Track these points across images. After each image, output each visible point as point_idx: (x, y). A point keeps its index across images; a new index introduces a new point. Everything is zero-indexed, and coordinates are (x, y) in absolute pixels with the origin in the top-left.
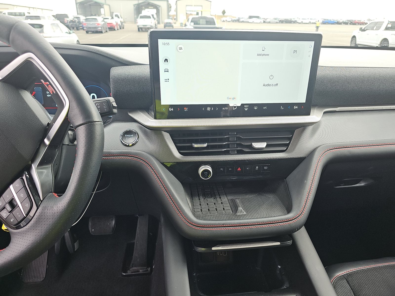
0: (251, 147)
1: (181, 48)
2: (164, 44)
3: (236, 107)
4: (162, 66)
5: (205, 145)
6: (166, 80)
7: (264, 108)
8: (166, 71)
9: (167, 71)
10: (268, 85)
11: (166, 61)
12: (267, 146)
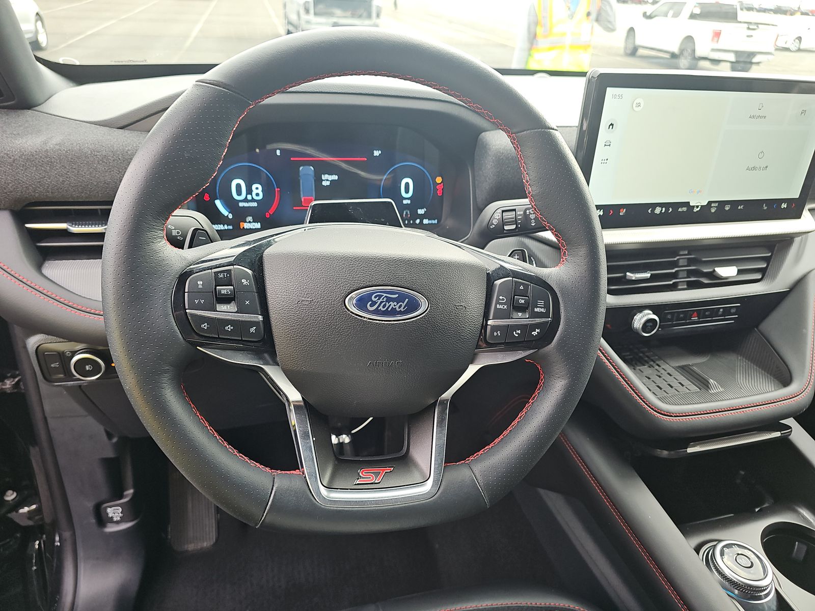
0: (712, 275)
1: (639, 104)
2: (614, 96)
3: (700, 207)
4: (603, 134)
5: (647, 275)
6: (603, 161)
7: (739, 208)
8: (606, 144)
9: (609, 144)
10: (754, 168)
11: (611, 127)
12: (740, 272)
